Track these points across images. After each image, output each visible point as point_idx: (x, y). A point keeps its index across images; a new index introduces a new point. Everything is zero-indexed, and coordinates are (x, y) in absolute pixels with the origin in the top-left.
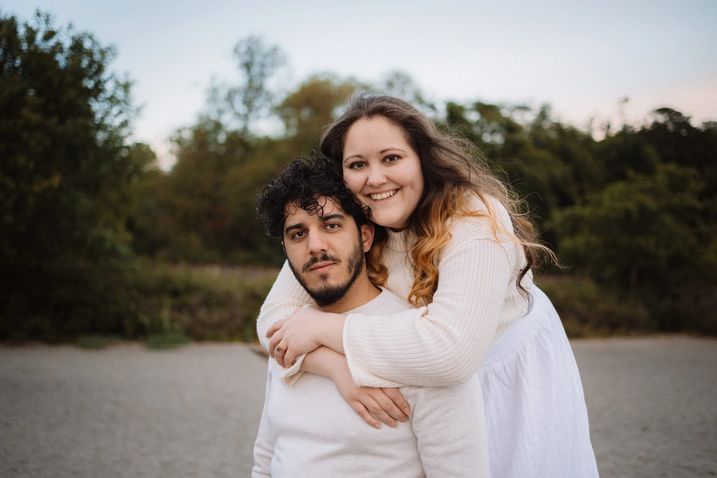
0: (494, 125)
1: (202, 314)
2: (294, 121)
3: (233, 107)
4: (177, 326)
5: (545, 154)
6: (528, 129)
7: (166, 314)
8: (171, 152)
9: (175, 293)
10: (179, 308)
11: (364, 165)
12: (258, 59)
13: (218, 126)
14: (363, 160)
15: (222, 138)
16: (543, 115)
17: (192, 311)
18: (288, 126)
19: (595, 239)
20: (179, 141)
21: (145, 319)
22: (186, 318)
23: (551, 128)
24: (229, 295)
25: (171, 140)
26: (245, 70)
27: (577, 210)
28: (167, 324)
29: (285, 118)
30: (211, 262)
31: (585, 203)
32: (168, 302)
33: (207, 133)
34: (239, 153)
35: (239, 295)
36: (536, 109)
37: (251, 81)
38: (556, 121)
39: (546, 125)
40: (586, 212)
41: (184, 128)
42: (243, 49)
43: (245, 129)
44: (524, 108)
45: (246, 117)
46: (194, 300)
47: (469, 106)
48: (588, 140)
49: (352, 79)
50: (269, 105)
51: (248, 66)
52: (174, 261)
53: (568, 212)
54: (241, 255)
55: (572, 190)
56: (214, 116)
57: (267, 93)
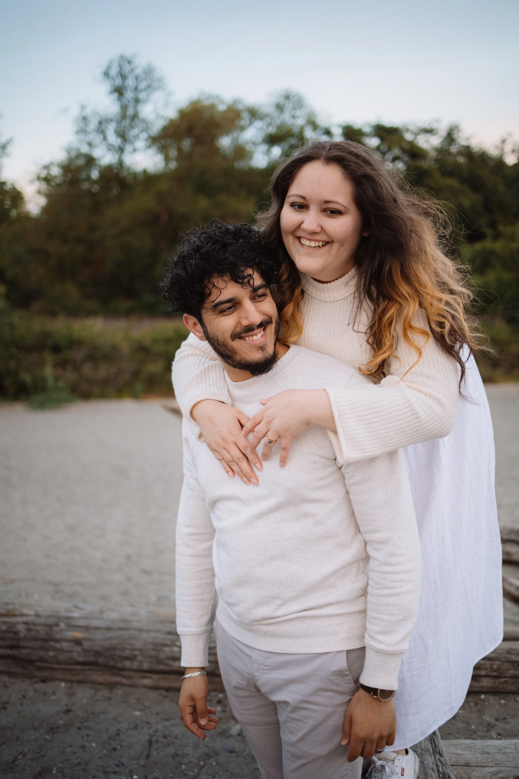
0: (397, 152)
1: (87, 369)
2: (173, 153)
3: (105, 138)
4: (61, 384)
5: (452, 182)
6: (433, 154)
7: (49, 372)
8: (39, 192)
9: (56, 349)
10: (62, 365)
11: (305, 208)
12: (130, 82)
13: (90, 161)
14: (305, 203)
15: (95, 174)
16: (450, 138)
17: (77, 368)
18: (167, 159)
19: (507, 276)
20: (47, 180)
21: (27, 378)
22: (70, 376)
23: (460, 153)
24: (115, 348)
25: (39, 178)
26: (116, 95)
27: (488, 244)
28: (50, 382)
29: (163, 149)
30: (91, 313)
31: (497, 236)
32: (49, 358)
33: (79, 169)
34: (115, 191)
35: (125, 348)
36: (443, 131)
37: (124, 108)
38: (464, 143)
39: (454, 149)
40: (498, 246)
41: (52, 164)
42: (114, 71)
43: (121, 163)
44: (429, 131)
45: (121, 150)
46: (79, 354)
47: (367, 130)
48: (500, 163)
49: (236, 102)
50: (145, 135)
51: (119, 91)
52: (53, 314)
53: (478, 246)
54: (125, 304)
55: (483, 221)
56: (85, 149)
57: (144, 121)
